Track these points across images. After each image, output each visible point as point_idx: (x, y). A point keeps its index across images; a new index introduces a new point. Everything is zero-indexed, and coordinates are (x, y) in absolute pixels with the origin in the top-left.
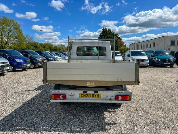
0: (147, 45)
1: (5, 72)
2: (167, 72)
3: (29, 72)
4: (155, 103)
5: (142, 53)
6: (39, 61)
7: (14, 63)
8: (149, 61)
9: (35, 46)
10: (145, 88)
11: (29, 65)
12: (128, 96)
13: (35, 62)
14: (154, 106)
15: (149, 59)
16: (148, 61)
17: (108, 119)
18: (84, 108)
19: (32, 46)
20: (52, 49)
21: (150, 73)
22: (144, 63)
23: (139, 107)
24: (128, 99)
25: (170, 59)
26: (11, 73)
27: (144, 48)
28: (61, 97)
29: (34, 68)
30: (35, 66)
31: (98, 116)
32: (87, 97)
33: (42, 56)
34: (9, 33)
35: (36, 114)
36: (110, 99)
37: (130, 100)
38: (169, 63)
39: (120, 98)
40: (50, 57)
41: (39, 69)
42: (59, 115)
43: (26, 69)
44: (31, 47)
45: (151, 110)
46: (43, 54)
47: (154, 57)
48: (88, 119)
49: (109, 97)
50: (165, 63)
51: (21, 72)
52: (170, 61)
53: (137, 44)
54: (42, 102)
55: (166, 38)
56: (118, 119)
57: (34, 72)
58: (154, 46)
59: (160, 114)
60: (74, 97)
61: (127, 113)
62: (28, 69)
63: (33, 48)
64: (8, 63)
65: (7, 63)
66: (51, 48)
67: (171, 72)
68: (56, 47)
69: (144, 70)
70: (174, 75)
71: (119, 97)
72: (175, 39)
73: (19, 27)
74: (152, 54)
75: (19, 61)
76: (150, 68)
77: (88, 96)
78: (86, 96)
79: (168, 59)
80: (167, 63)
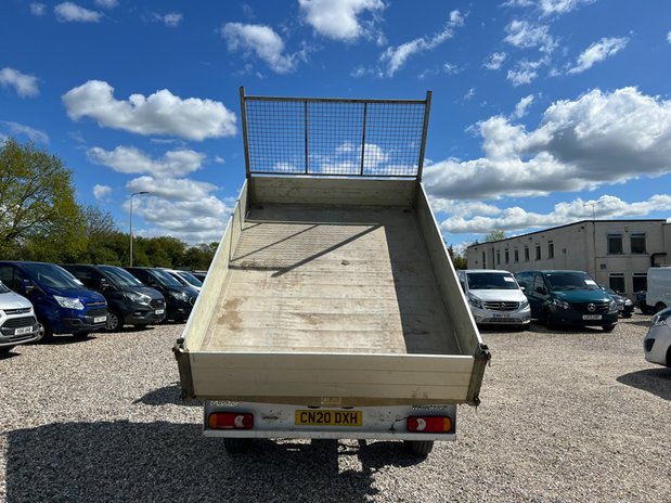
0: (527, 251)
1: (14, 346)
2: (591, 348)
3: (102, 343)
4: (538, 447)
5: (506, 279)
6: (137, 303)
7: (49, 313)
8: (531, 307)
9: (119, 247)
10: (512, 401)
11: (102, 319)
12: (445, 420)
13: (124, 307)
14: (532, 455)
15: (530, 301)
16: (527, 310)
17: (385, 493)
18: (309, 464)
19: (107, 246)
20: (179, 259)
21: (533, 352)
22: (513, 314)
23: (486, 460)
24: (446, 427)
25: (602, 302)
26: (34, 346)
27: (517, 259)
28: (239, 421)
29: (119, 329)
30: (121, 322)
31: (352, 485)
32: (319, 421)
33: (149, 285)
34: (23, 199)
35: (153, 480)
36: (392, 430)
37: (452, 430)
38: (600, 317)
39: (422, 424)
40: (176, 292)
41: (136, 333)
42: (227, 484)
43: (90, 335)
44: (103, 251)
45: (524, 468)
46: (153, 277)
47: (548, 296)
48: (322, 496)
49: (388, 424)
50: (585, 317)
51: (71, 345)
52: (601, 308)
53: (490, 246)
54: (166, 444)
55: (589, 227)
56: (416, 493)
57: (121, 345)
58: (552, 255)
59: (551, 480)
60: (278, 421)
61: (446, 476)
62: (97, 335)
63: (109, 253)
64: (32, 313)
65: (27, 310)
66: (179, 255)
67: (606, 347)
68: (194, 251)
69: (513, 341)
70: (615, 358)
71: (419, 420)
72: (622, 231)
73: (67, 178)
74: (540, 283)
75: (67, 303)
76: (534, 334)
77: (322, 419)
78: (317, 417)
79: (595, 303)
80: (592, 317)
